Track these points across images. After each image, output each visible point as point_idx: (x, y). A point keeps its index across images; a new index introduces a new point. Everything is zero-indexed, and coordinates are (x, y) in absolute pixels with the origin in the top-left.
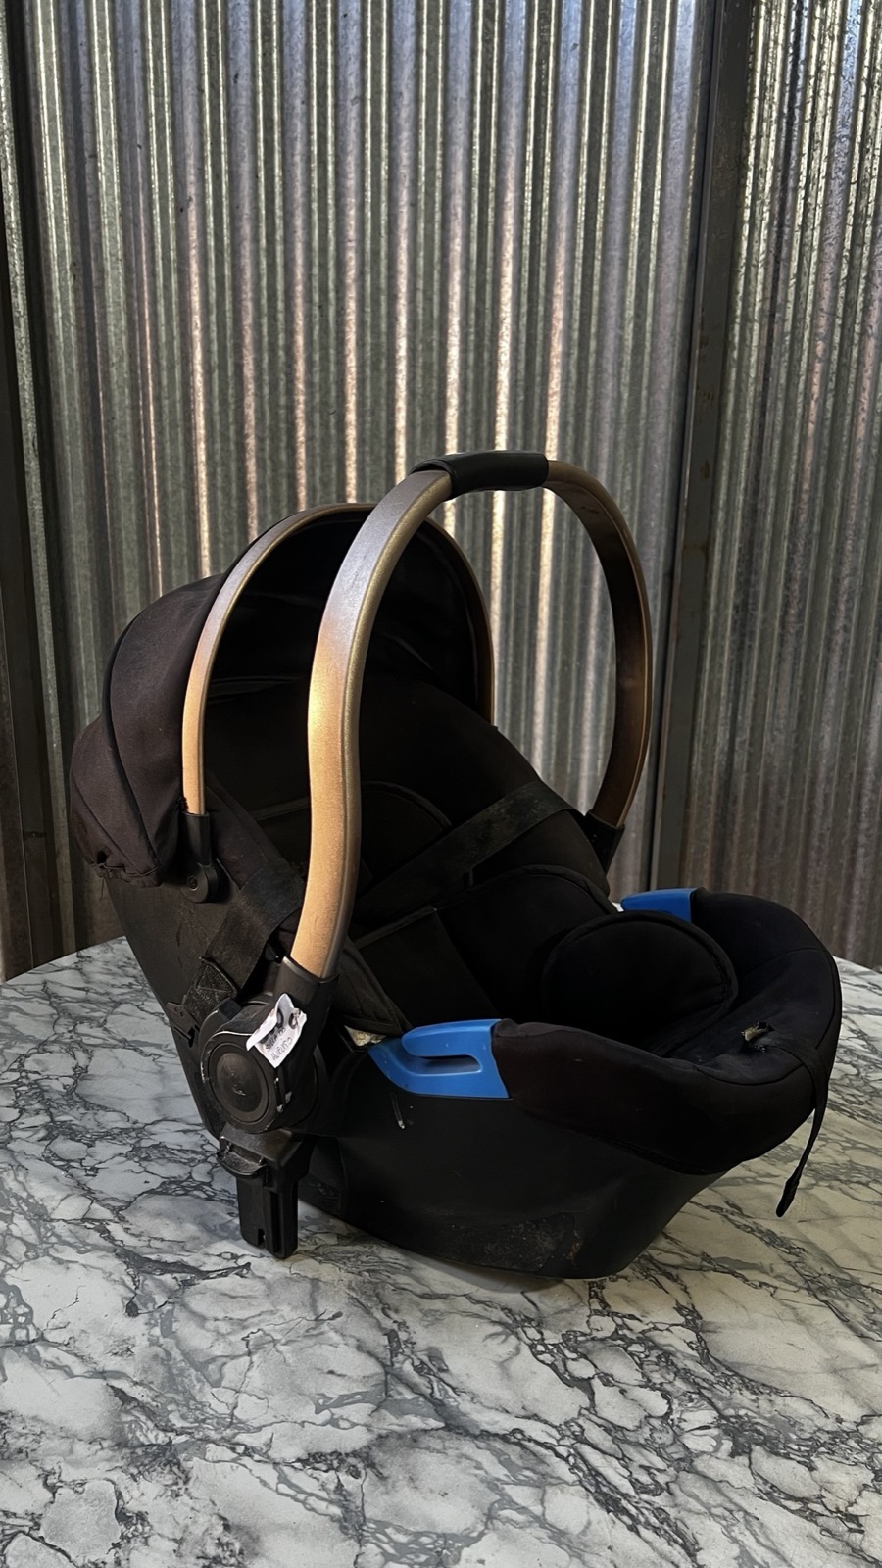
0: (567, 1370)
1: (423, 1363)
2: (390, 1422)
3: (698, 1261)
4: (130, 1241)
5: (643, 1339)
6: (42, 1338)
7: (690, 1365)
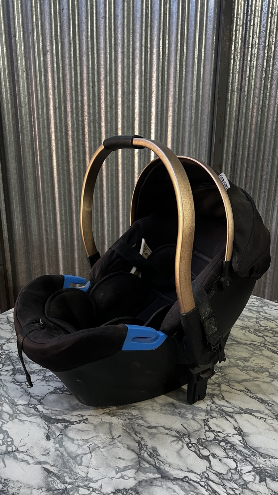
0: (200, 453)
1: (151, 453)
2: (142, 476)
3: (239, 410)
4: (45, 412)
5: (224, 440)
6: (17, 450)
7: (241, 449)
